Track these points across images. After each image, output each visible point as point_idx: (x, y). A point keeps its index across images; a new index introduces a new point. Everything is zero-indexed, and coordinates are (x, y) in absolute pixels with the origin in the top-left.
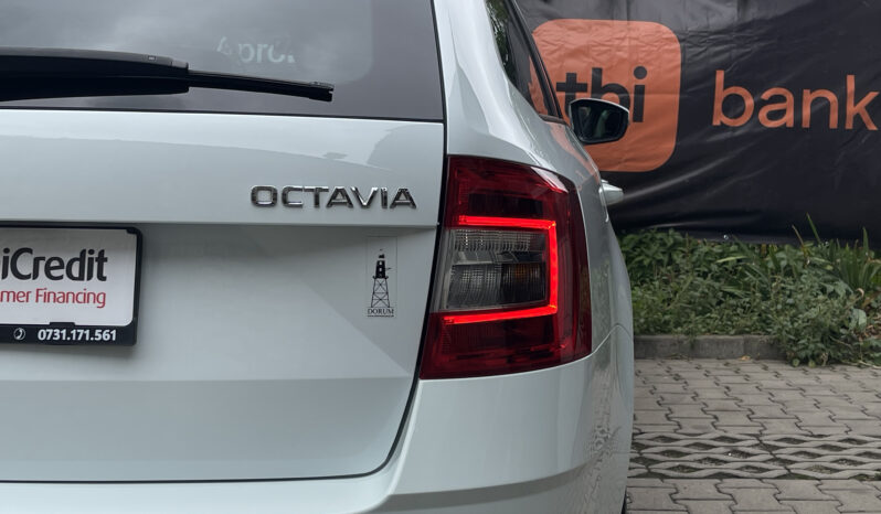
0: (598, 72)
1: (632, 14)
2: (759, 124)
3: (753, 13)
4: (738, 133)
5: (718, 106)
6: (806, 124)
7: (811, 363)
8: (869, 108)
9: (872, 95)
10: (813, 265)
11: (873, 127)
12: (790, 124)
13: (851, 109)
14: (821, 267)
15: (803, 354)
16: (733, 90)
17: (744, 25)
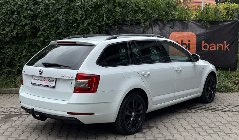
0: (182, 41)
1: (187, 31)
2: (210, 50)
3: (208, 31)
4: (206, 51)
5: (203, 47)
6: (218, 50)
7: (224, 92)
8: (228, 47)
9: (229, 44)
10: (221, 75)
12: (215, 50)
13: (225, 47)
14: (222, 75)
15: (222, 91)
16: (205, 44)
17: (207, 33)
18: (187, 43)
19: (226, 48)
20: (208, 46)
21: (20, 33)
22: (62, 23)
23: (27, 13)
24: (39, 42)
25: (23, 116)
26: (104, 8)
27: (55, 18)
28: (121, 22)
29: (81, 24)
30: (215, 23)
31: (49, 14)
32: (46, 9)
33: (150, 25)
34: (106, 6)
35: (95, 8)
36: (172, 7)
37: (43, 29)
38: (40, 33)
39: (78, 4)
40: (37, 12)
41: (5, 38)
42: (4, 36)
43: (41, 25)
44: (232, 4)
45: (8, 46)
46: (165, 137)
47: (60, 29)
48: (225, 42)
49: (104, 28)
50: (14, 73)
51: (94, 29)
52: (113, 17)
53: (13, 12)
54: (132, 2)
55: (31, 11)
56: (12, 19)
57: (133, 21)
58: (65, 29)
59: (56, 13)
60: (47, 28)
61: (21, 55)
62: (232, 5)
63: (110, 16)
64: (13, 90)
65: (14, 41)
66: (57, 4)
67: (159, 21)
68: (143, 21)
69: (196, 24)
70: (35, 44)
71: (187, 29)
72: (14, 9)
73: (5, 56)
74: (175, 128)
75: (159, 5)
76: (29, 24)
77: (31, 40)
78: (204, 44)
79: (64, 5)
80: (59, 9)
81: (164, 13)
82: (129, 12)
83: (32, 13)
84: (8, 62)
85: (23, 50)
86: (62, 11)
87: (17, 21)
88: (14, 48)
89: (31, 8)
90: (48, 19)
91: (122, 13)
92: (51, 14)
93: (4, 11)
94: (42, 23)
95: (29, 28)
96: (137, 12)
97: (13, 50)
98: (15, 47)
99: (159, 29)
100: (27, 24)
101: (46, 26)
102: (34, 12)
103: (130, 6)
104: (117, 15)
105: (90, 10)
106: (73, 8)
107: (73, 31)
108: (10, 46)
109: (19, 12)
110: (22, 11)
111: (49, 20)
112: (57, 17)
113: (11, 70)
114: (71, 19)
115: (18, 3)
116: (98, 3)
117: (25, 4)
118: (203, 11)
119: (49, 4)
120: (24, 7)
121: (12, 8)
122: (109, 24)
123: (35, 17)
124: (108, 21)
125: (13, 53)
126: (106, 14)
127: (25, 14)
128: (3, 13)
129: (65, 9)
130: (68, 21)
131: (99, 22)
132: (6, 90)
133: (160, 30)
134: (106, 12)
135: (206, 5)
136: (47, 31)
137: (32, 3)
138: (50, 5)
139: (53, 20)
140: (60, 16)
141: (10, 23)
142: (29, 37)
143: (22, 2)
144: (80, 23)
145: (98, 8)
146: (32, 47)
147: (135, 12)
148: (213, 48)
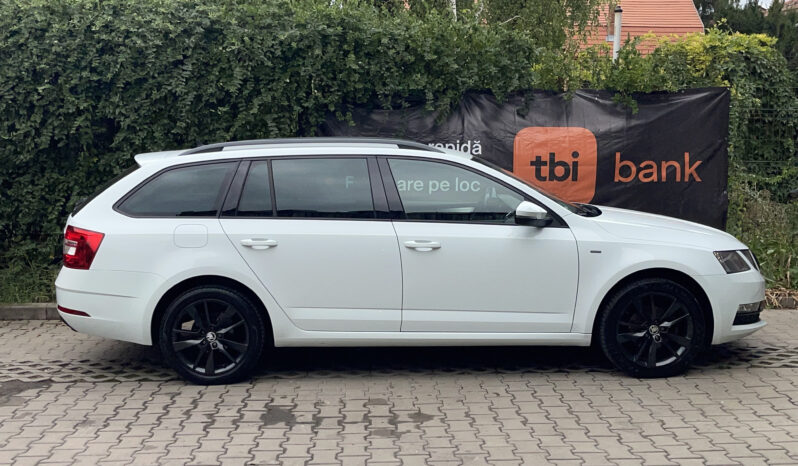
0: (552, 155)
1: (570, 123)
2: (639, 180)
3: (634, 122)
4: (628, 186)
5: (617, 172)
6: (664, 180)
8: (696, 169)
9: (698, 163)
11: (699, 180)
12: (656, 180)
13: (688, 171)
16: (625, 163)
17: (630, 128)
18: (569, 160)
19: (691, 175)
20: (634, 169)
21: (60, 140)
22: (185, 105)
23: (81, 78)
24: (118, 164)
25: (54, 387)
26: (312, 57)
27: (164, 92)
28: (365, 101)
29: (242, 106)
30: (652, 97)
31: (145, 80)
32: (135, 65)
33: (455, 108)
34: (318, 52)
35: (285, 58)
36: (521, 53)
37: (129, 126)
38: (119, 137)
39: (233, 48)
40: (109, 76)
41: (16, 153)
42: (13, 148)
43: (123, 115)
44: (730, 34)
45: (28, 178)
46: (456, 447)
47: (178, 124)
48: (687, 155)
49: (312, 120)
50: (45, 260)
51: (283, 123)
52: (339, 85)
53: (37, 76)
54: (396, 40)
55: (93, 70)
56: (36, 97)
57: (400, 97)
58: (196, 125)
59: (166, 75)
60: (140, 120)
61: (65, 203)
62: (730, 37)
63: (330, 83)
64: (41, 309)
65: (45, 162)
66: (169, 50)
67: (482, 96)
68: (430, 96)
69: (597, 103)
70: (108, 169)
71: (567, 117)
72: (43, 66)
73: (18, 207)
74: (495, 419)
75: (482, 48)
76: (87, 110)
77: (95, 160)
78: (621, 161)
79: (190, 53)
80: (178, 64)
81: (493, 70)
82: (388, 69)
83: (95, 78)
84: (29, 225)
85: (70, 189)
86: (184, 70)
87: (50, 103)
88: (43, 182)
89: (90, 62)
90: (144, 95)
91: (368, 73)
92: (151, 81)
93: (11, 74)
94: (125, 105)
95: (88, 123)
96: (414, 70)
97: (42, 190)
98: (48, 179)
99: (483, 120)
100: (79, 112)
101: (139, 115)
102: (100, 74)
103: (391, 52)
104: (352, 79)
105: (270, 64)
106: (219, 61)
107: (219, 129)
108: (34, 175)
109: (57, 75)
110: (65, 72)
111: (146, 99)
112: (169, 88)
113: (35, 250)
114: (211, 94)
115: (54, 49)
116: (294, 45)
117: (74, 49)
118: (617, 61)
119: (146, 48)
120: (69, 60)
121: (33, 65)
122: (326, 105)
123: (105, 88)
124: (324, 97)
125: (43, 198)
126: (318, 76)
127: (72, 82)
128: (8, 78)
129: (193, 64)
130: (203, 99)
131: (299, 101)
132: (19, 310)
133: (487, 124)
134: (318, 70)
135: (627, 42)
136: (140, 130)
137: (94, 46)
138: (149, 52)
139: (158, 97)
140: (177, 86)
141: (31, 108)
142: (88, 149)
143: (64, 44)
144: (240, 105)
145: (293, 57)
146: (98, 179)
147: (407, 69)
148: (650, 175)
